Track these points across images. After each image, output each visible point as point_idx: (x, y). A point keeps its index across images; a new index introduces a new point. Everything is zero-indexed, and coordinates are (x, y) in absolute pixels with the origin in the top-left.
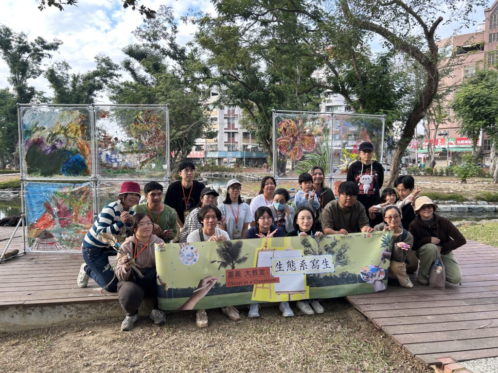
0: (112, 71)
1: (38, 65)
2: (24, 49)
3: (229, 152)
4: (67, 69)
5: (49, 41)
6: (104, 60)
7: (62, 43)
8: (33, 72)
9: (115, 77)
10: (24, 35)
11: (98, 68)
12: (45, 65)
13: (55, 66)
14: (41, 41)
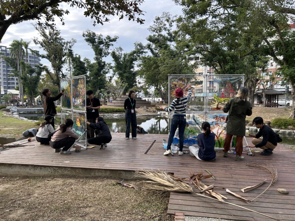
0: (143, 50)
1: (107, 50)
2: (101, 42)
3: (210, 93)
4: (121, 51)
5: (112, 37)
6: (139, 45)
7: (118, 38)
8: (105, 54)
9: (144, 54)
10: (102, 35)
11: (135, 49)
12: (111, 50)
13: (116, 49)
14: (109, 38)
